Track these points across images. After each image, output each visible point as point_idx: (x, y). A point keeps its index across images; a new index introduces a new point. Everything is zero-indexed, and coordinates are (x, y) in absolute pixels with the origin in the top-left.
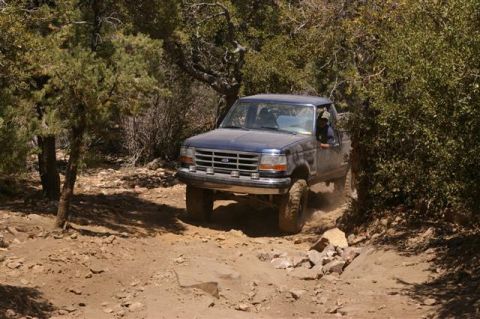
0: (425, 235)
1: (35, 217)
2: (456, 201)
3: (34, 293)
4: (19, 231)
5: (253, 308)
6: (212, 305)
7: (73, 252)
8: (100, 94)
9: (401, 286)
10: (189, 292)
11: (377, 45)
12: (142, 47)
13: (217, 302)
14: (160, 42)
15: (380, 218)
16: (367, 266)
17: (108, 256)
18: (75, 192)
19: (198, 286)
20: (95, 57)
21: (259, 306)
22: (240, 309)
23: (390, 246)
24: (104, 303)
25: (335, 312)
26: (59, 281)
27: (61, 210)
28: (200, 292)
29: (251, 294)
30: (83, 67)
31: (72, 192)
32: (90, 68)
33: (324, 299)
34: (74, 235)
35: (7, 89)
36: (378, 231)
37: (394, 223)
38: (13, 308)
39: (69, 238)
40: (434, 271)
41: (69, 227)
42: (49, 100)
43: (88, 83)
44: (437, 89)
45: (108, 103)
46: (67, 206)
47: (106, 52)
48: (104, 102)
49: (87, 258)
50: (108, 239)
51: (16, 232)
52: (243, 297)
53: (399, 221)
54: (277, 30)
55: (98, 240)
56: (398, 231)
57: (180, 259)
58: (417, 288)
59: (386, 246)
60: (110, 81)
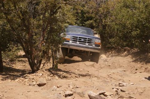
15: (108, 52)
19: (90, 65)
22: (99, 69)
56: (115, 54)
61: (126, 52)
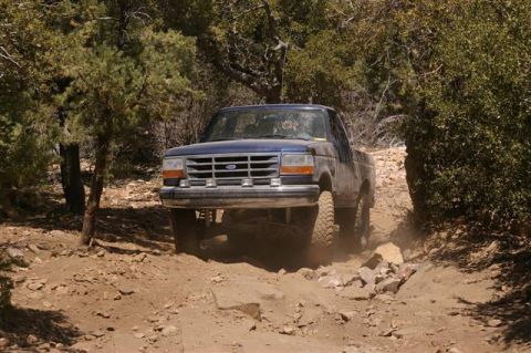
0: (488, 249)
1: (57, 233)
2: (523, 211)
3: (59, 317)
4: (40, 248)
5: (299, 331)
6: (254, 328)
7: (100, 272)
8: (128, 98)
9: (463, 306)
10: (228, 314)
11: (433, 40)
12: (173, 45)
13: (258, 325)
14: (194, 39)
15: (438, 231)
16: (424, 284)
17: (139, 275)
18: (101, 206)
19: (238, 308)
20: (122, 57)
21: (305, 330)
22: (284, 333)
23: (451, 262)
24: (135, 327)
25: (390, 335)
26: (85, 304)
27: (86, 225)
28: (240, 314)
29: (296, 316)
30: (109, 68)
31: (98, 205)
32: (117, 68)
33: (377, 321)
34: (101, 253)
35: (25, 93)
36: (437, 245)
37: (454, 237)
38: (35, 334)
39: (95, 256)
40: (500, 289)
41: (95, 244)
42: (72, 104)
43: (114, 85)
44: (500, 86)
45: (137, 106)
46: (93, 221)
47: (133, 50)
48: (132, 106)
49: (115, 277)
50: (138, 257)
51: (38, 250)
52: (288, 319)
53: (460, 235)
54: (322, 24)
55: (127, 258)
56: (459, 245)
57: (218, 279)
58: (481, 307)
59: (446, 262)
60: (138, 82)
61: (493, 245)
